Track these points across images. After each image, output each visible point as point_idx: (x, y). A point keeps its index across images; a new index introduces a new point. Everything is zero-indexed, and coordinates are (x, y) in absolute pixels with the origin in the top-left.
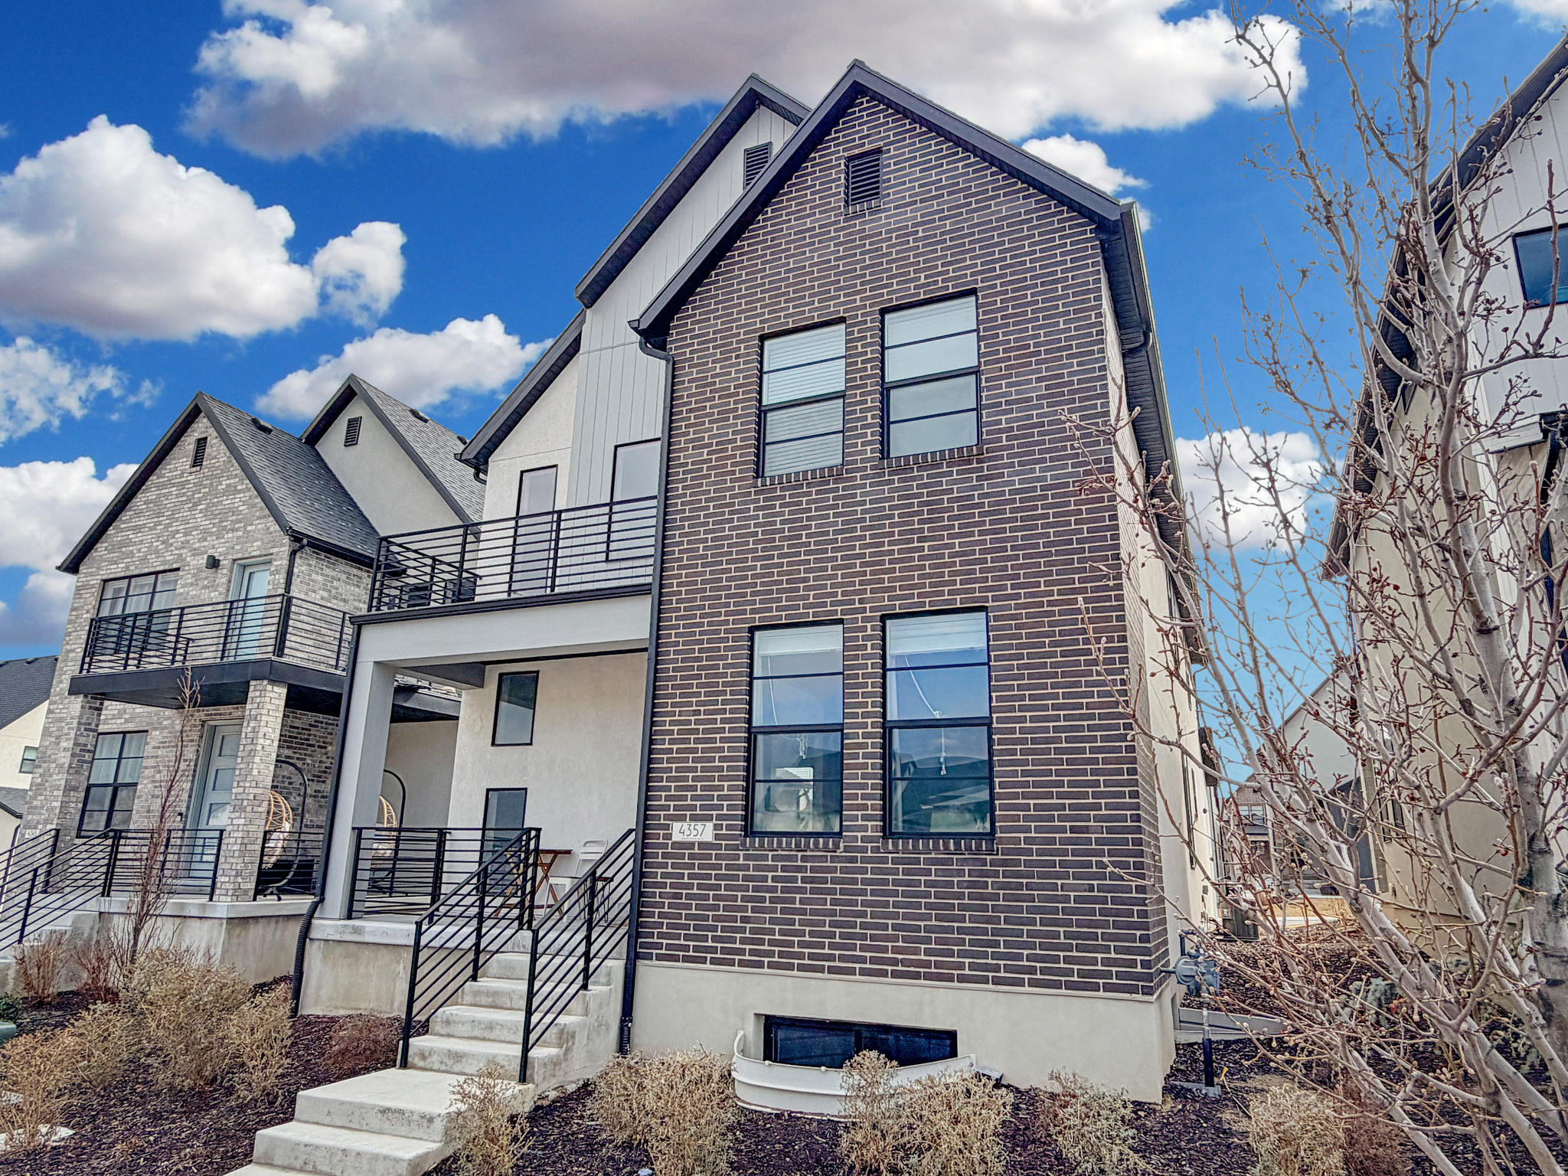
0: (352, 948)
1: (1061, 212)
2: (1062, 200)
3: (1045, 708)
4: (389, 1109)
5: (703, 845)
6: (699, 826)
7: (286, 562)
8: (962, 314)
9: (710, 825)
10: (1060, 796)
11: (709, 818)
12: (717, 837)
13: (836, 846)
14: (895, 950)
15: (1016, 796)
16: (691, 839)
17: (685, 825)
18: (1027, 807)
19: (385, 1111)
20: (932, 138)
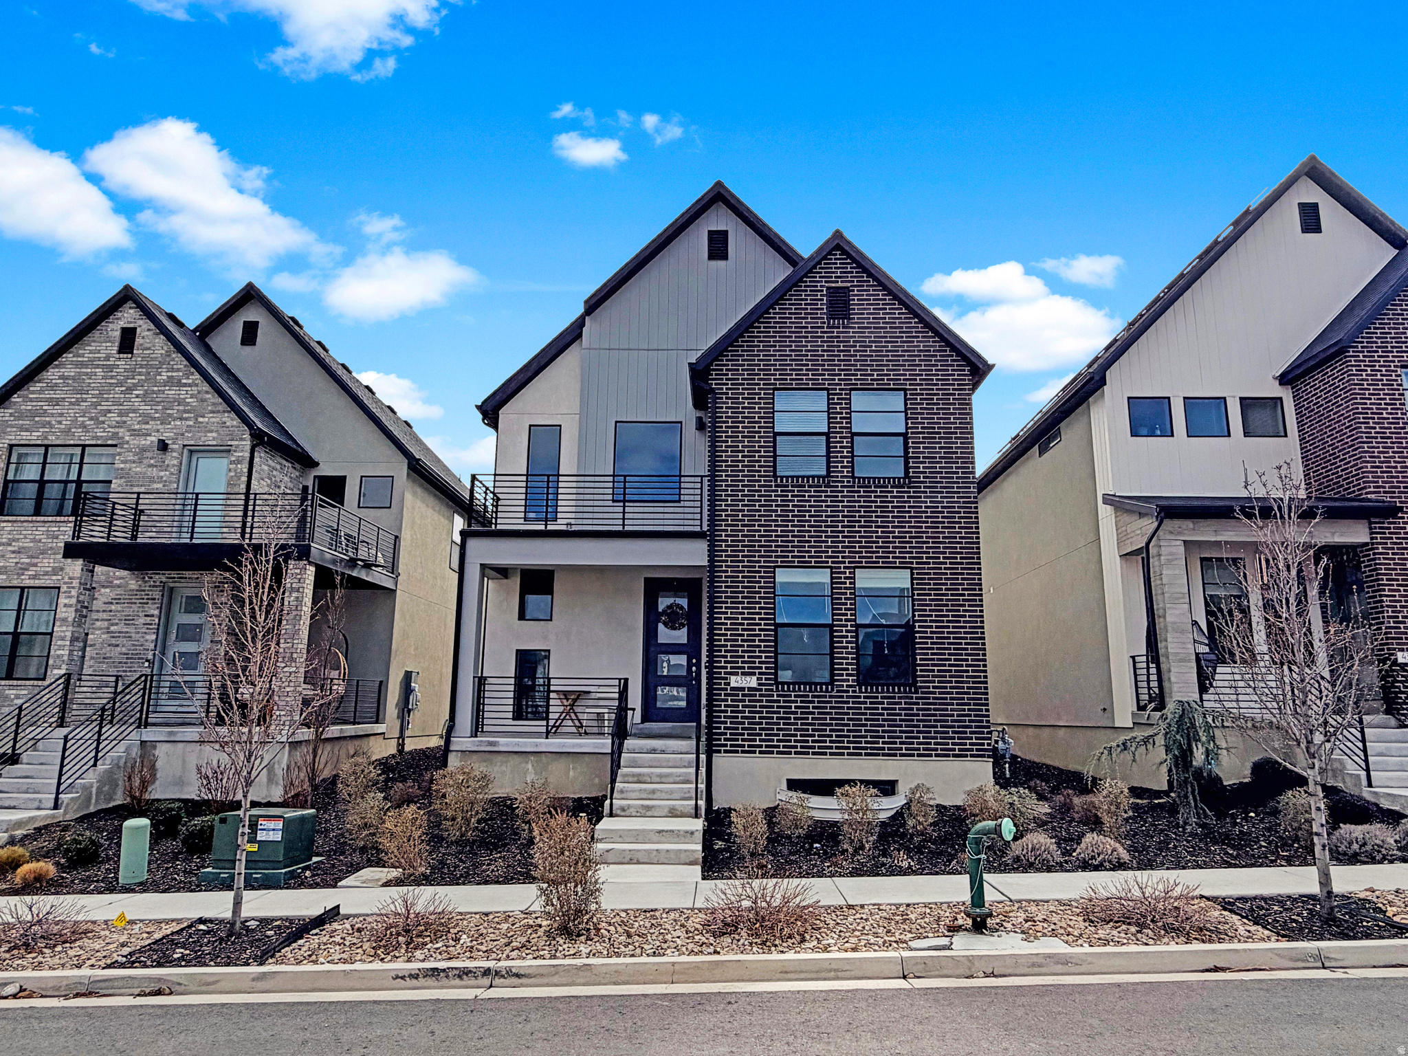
0: (487, 756)
1: (952, 356)
2: (953, 348)
3: (943, 621)
4: (663, 831)
5: (750, 689)
6: (748, 678)
7: (247, 455)
8: (896, 401)
9: (754, 678)
10: (950, 665)
11: (754, 674)
12: (759, 684)
13: (832, 690)
14: (866, 742)
15: (928, 665)
16: (743, 685)
17: (739, 678)
18: (933, 671)
19: (660, 832)
20: (880, 290)
